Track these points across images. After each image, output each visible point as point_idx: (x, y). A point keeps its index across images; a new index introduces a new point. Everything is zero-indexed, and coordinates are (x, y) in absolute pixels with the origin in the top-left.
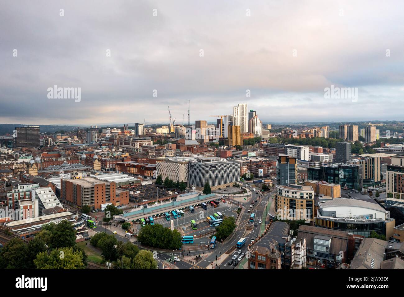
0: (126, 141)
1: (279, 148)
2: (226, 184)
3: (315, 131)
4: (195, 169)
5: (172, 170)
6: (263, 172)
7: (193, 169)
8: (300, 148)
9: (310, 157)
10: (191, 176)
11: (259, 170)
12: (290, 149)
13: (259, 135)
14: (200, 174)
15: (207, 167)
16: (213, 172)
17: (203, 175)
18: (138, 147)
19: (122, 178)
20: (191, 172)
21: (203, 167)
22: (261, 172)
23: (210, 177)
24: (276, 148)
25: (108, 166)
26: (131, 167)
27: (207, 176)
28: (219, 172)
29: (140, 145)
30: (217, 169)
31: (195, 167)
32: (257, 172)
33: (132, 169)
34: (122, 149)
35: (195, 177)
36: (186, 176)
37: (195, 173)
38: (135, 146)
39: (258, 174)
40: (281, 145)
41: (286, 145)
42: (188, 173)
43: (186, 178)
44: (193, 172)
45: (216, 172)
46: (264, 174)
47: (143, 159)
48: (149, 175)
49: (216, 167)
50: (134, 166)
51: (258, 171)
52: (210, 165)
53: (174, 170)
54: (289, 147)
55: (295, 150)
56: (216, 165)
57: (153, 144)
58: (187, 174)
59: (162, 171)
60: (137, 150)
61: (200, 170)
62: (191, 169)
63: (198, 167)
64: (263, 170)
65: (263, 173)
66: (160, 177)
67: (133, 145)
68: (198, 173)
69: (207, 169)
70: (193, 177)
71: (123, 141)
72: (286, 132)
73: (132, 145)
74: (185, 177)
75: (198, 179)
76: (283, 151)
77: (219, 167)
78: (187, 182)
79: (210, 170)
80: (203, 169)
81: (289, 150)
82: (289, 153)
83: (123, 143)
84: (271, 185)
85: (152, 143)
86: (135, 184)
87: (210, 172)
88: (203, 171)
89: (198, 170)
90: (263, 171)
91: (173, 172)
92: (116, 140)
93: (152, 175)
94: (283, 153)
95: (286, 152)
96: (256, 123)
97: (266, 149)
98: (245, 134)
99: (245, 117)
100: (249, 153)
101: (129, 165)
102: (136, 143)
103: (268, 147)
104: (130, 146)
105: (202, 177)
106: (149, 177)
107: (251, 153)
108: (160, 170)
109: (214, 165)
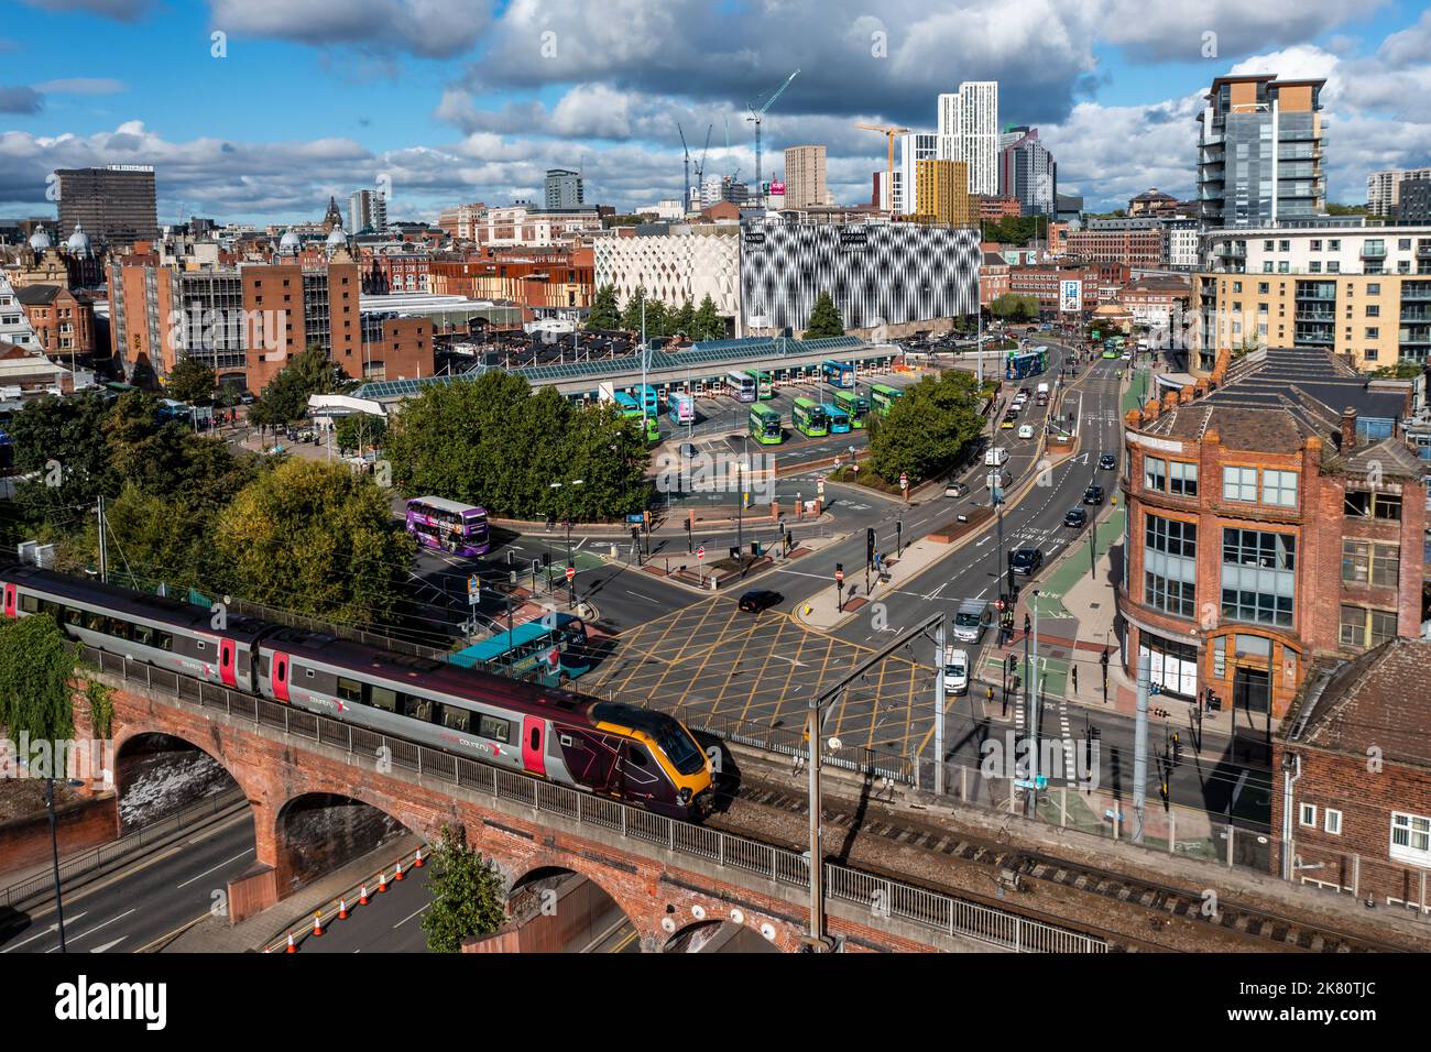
1: (1137, 233)
2: (913, 324)
4: (769, 250)
5: (664, 267)
6: (1079, 292)
7: (760, 253)
10: (750, 287)
11: (1063, 284)
12: (1186, 232)
14: (792, 270)
15: (826, 238)
16: (856, 266)
17: (809, 273)
20: (749, 266)
21: (807, 234)
22: (1074, 294)
23: (842, 288)
24: (1121, 233)
26: (490, 276)
27: (826, 282)
28: (885, 266)
30: (870, 251)
31: (769, 239)
32: (1055, 296)
33: (496, 280)
35: (770, 285)
36: (729, 291)
37: (770, 267)
39: (1057, 302)
40: (1145, 222)
41: (1169, 217)
42: (736, 279)
43: (731, 296)
44: (759, 265)
45: (871, 265)
46: (1086, 303)
48: (567, 304)
49: (870, 239)
50: (502, 270)
51: (1058, 291)
52: (839, 227)
53: (673, 267)
54: (1182, 221)
56: (869, 228)
58: (731, 278)
59: (620, 278)
61: (792, 250)
62: (748, 253)
63: (780, 240)
64: (1079, 282)
65: (1079, 295)
66: (608, 296)
67: (529, 233)
68: (781, 265)
69: (825, 247)
70: (760, 291)
71: (491, 223)
73: (525, 236)
74: (725, 296)
75: (781, 292)
76: (1155, 243)
77: (885, 240)
78: (733, 318)
79: (838, 253)
80: (807, 243)
81: (1178, 234)
83: (491, 233)
84: (1127, 326)
86: (496, 326)
87: (840, 261)
88: (807, 257)
89: (781, 252)
90: (1079, 287)
91: (669, 276)
92: (463, 223)
93: (579, 302)
94: (1154, 251)
95: (1167, 247)
96: (1030, 162)
97: (1079, 243)
98: (987, 199)
99: (986, 135)
100: (1007, 253)
101: (481, 269)
102: (538, 225)
103: (1087, 233)
104: (517, 241)
105: (800, 283)
106: (564, 310)
107: (1015, 254)
108: (614, 274)
109: (857, 228)
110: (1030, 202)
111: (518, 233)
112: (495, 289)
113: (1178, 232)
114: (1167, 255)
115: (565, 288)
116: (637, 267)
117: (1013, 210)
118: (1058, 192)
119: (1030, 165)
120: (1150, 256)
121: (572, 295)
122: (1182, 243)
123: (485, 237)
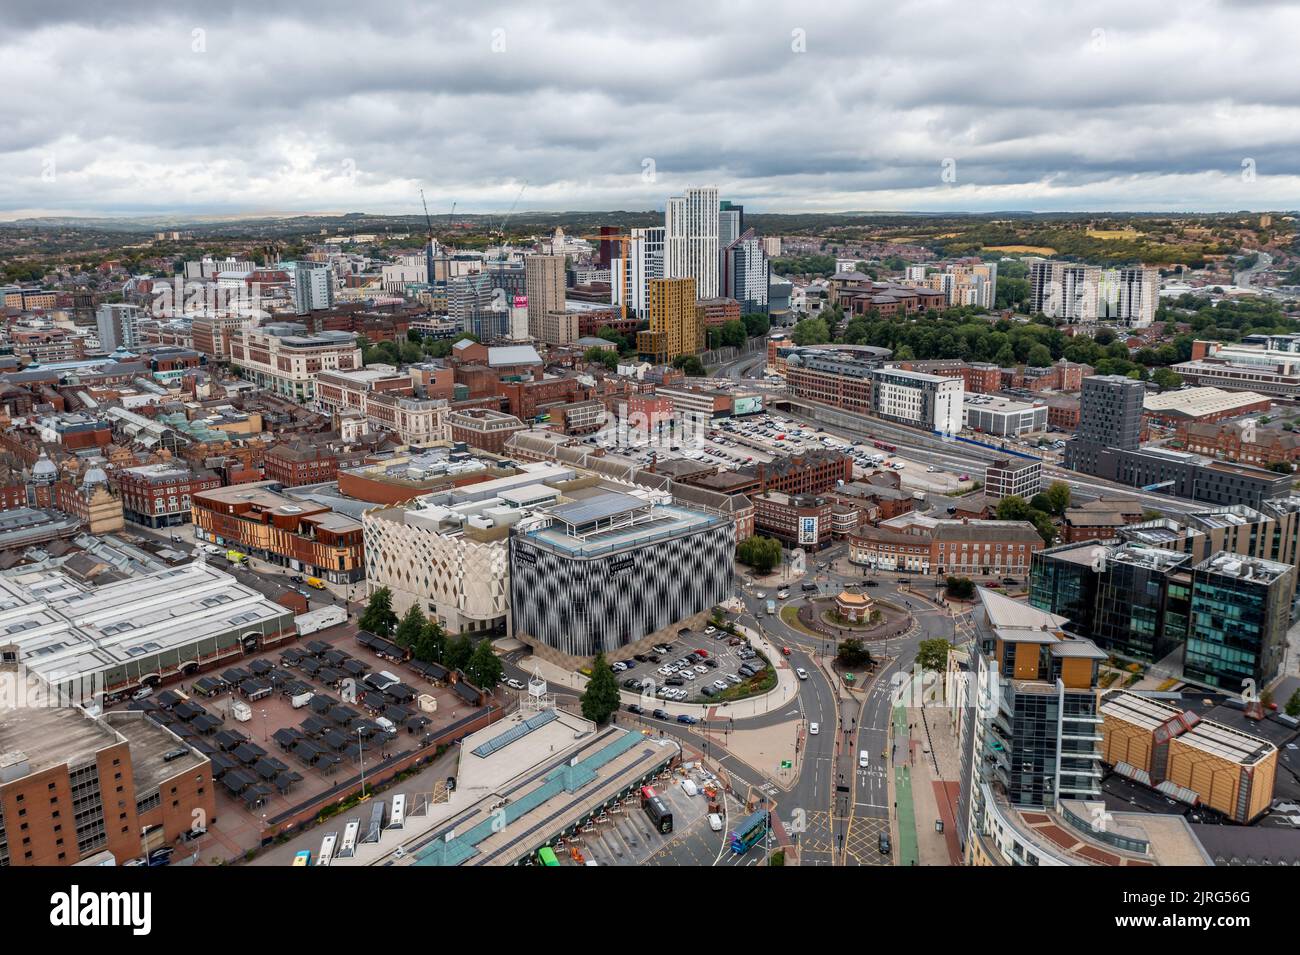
0: (255, 345)
1: (850, 379)
2: (676, 625)
3: (948, 280)
4: (540, 572)
5: (435, 563)
6: (816, 527)
7: (531, 571)
8: (934, 387)
9: (967, 414)
10: (521, 598)
11: (802, 520)
12: (893, 386)
13: (759, 303)
14: (563, 597)
15: (596, 571)
16: (624, 587)
17: (580, 605)
18: (304, 375)
19: (207, 603)
20: (520, 580)
21: (578, 569)
22: (811, 529)
23: (611, 611)
24: (837, 376)
25: (159, 504)
26: (257, 521)
27: (597, 610)
28: (650, 580)
29: (313, 367)
30: (638, 571)
31: (541, 563)
32: (794, 529)
33: (262, 531)
34: (236, 387)
35: (542, 607)
36: (500, 593)
37: (541, 589)
38: (289, 369)
39: (796, 534)
40: (858, 370)
41: (878, 367)
42: (507, 581)
43: (501, 599)
44: (531, 582)
45: (638, 583)
46: (821, 535)
47: (314, 465)
48: (337, 568)
49: (638, 560)
50: (269, 519)
51: (797, 525)
52: (610, 559)
53: (444, 565)
54: (890, 379)
55: (914, 393)
56: (637, 552)
57: (366, 362)
58: (502, 581)
59: (390, 558)
60: (299, 386)
61: (562, 581)
62: (519, 567)
63: (552, 567)
64: (816, 518)
65: (816, 531)
66: (381, 599)
67: (284, 365)
68: (552, 591)
69: (597, 579)
70: (531, 606)
71: (246, 343)
72: (849, 284)
73: (281, 366)
74: (496, 599)
75: (553, 616)
76: (865, 391)
77: (650, 557)
78: (505, 617)
79: (607, 580)
80: (579, 578)
81: (887, 388)
82: (890, 403)
83: (247, 354)
84: (867, 615)
85: (357, 357)
86: (268, 637)
87: (610, 591)
88: (579, 590)
89: (552, 579)
90: (816, 523)
91: (440, 571)
92: (217, 335)
93: (348, 565)
94: (864, 398)
95: (877, 396)
96: (747, 261)
97: (798, 378)
98: (710, 303)
99: (708, 237)
100: (737, 402)
101: (247, 509)
102: (293, 359)
103: (806, 370)
104: (272, 368)
105: (572, 612)
106: (336, 573)
107: (743, 401)
108: (384, 553)
109: (624, 556)
110: (747, 297)
111: (274, 360)
112: (263, 535)
113: (887, 386)
114: (876, 404)
115: (334, 553)
116: (408, 554)
117: (735, 317)
118: (772, 283)
119: (747, 265)
120: (861, 401)
121: (341, 559)
122: (890, 396)
123: (239, 354)
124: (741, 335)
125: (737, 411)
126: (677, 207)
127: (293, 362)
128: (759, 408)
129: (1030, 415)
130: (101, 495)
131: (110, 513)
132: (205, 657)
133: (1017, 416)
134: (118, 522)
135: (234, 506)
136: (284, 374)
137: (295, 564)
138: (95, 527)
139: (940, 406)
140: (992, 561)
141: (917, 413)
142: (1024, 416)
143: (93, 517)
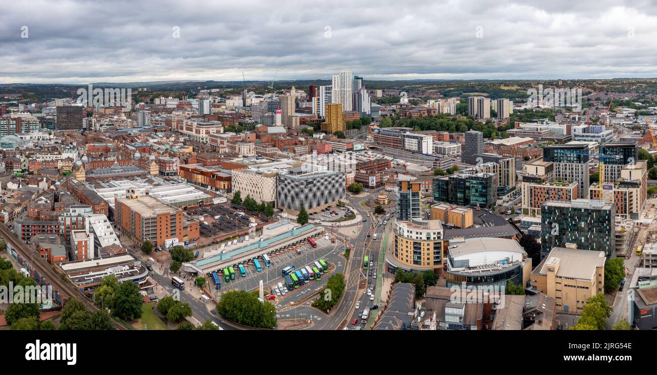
0: (188, 125)
1: (395, 137)
2: (327, 204)
3: (439, 104)
4: (286, 185)
5: (254, 184)
7: (283, 185)
8: (422, 138)
9: (434, 148)
10: (280, 194)
11: (370, 177)
12: (409, 139)
13: (367, 113)
14: (292, 192)
15: (302, 184)
16: (311, 190)
17: (297, 194)
18: (204, 135)
19: (188, 192)
20: (279, 188)
21: (297, 183)
22: (373, 181)
23: (306, 197)
24: (390, 136)
25: (168, 169)
26: (198, 174)
27: (302, 196)
28: (319, 189)
29: (207, 133)
30: (315, 185)
31: (286, 182)
33: (200, 177)
34: (183, 138)
35: (286, 196)
36: (273, 193)
37: (286, 190)
38: (199, 133)
39: (368, 183)
40: (397, 134)
41: (404, 133)
42: (275, 190)
43: (274, 195)
44: (283, 189)
45: (314, 189)
46: (376, 183)
47: (213, 160)
49: (315, 182)
50: (202, 173)
51: (368, 180)
52: (306, 181)
53: (257, 185)
54: (408, 136)
55: (415, 141)
56: (314, 180)
57: (225, 131)
59: (240, 184)
60: (202, 139)
61: (292, 187)
62: (279, 185)
63: (289, 183)
64: (375, 177)
65: (375, 181)
66: (238, 195)
67: (198, 132)
68: (289, 191)
69: (302, 186)
70: (283, 196)
71: (184, 125)
72: (403, 106)
73: (196, 132)
74: (272, 195)
75: (289, 198)
76: (400, 141)
77: (319, 182)
78: (274, 201)
79: (305, 187)
80: (297, 186)
81: (407, 140)
82: (408, 145)
83: (184, 128)
84: (386, 202)
85: (222, 130)
86: (206, 203)
87: (306, 191)
88: (297, 190)
89: (289, 187)
90: (375, 179)
91: (255, 187)
92: (174, 122)
93: (226, 187)
94: (400, 144)
95: (404, 143)
96: (363, 98)
97: (377, 138)
98: (349, 113)
99: (348, 89)
100: (355, 146)
101: (195, 171)
102: (201, 129)
103: (380, 135)
104: (193, 133)
105: (294, 196)
106: (222, 189)
107: (357, 145)
108: (238, 182)
109: (311, 180)
110: (363, 111)
111: (194, 130)
112: (200, 178)
113: (407, 139)
114: (404, 146)
115: (222, 183)
116: (245, 182)
117: (358, 117)
118: (372, 106)
119: (363, 99)
120: (399, 145)
121: (224, 185)
122: (408, 142)
123: (182, 128)
124: (360, 124)
125: (355, 149)
126: (336, 78)
127: (201, 131)
128: (363, 148)
129: (455, 147)
130: (154, 163)
131: (156, 169)
132: (189, 206)
133: (450, 148)
134: (157, 172)
135: (191, 169)
136: (198, 135)
137: (209, 187)
138: (151, 173)
139: (424, 145)
140: (429, 187)
141: (417, 148)
142: (453, 148)
143: (151, 170)
